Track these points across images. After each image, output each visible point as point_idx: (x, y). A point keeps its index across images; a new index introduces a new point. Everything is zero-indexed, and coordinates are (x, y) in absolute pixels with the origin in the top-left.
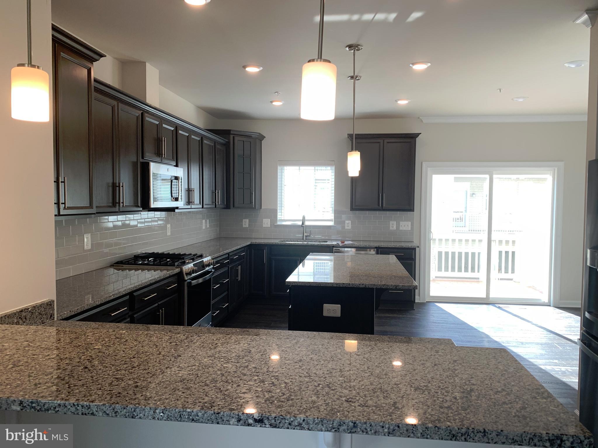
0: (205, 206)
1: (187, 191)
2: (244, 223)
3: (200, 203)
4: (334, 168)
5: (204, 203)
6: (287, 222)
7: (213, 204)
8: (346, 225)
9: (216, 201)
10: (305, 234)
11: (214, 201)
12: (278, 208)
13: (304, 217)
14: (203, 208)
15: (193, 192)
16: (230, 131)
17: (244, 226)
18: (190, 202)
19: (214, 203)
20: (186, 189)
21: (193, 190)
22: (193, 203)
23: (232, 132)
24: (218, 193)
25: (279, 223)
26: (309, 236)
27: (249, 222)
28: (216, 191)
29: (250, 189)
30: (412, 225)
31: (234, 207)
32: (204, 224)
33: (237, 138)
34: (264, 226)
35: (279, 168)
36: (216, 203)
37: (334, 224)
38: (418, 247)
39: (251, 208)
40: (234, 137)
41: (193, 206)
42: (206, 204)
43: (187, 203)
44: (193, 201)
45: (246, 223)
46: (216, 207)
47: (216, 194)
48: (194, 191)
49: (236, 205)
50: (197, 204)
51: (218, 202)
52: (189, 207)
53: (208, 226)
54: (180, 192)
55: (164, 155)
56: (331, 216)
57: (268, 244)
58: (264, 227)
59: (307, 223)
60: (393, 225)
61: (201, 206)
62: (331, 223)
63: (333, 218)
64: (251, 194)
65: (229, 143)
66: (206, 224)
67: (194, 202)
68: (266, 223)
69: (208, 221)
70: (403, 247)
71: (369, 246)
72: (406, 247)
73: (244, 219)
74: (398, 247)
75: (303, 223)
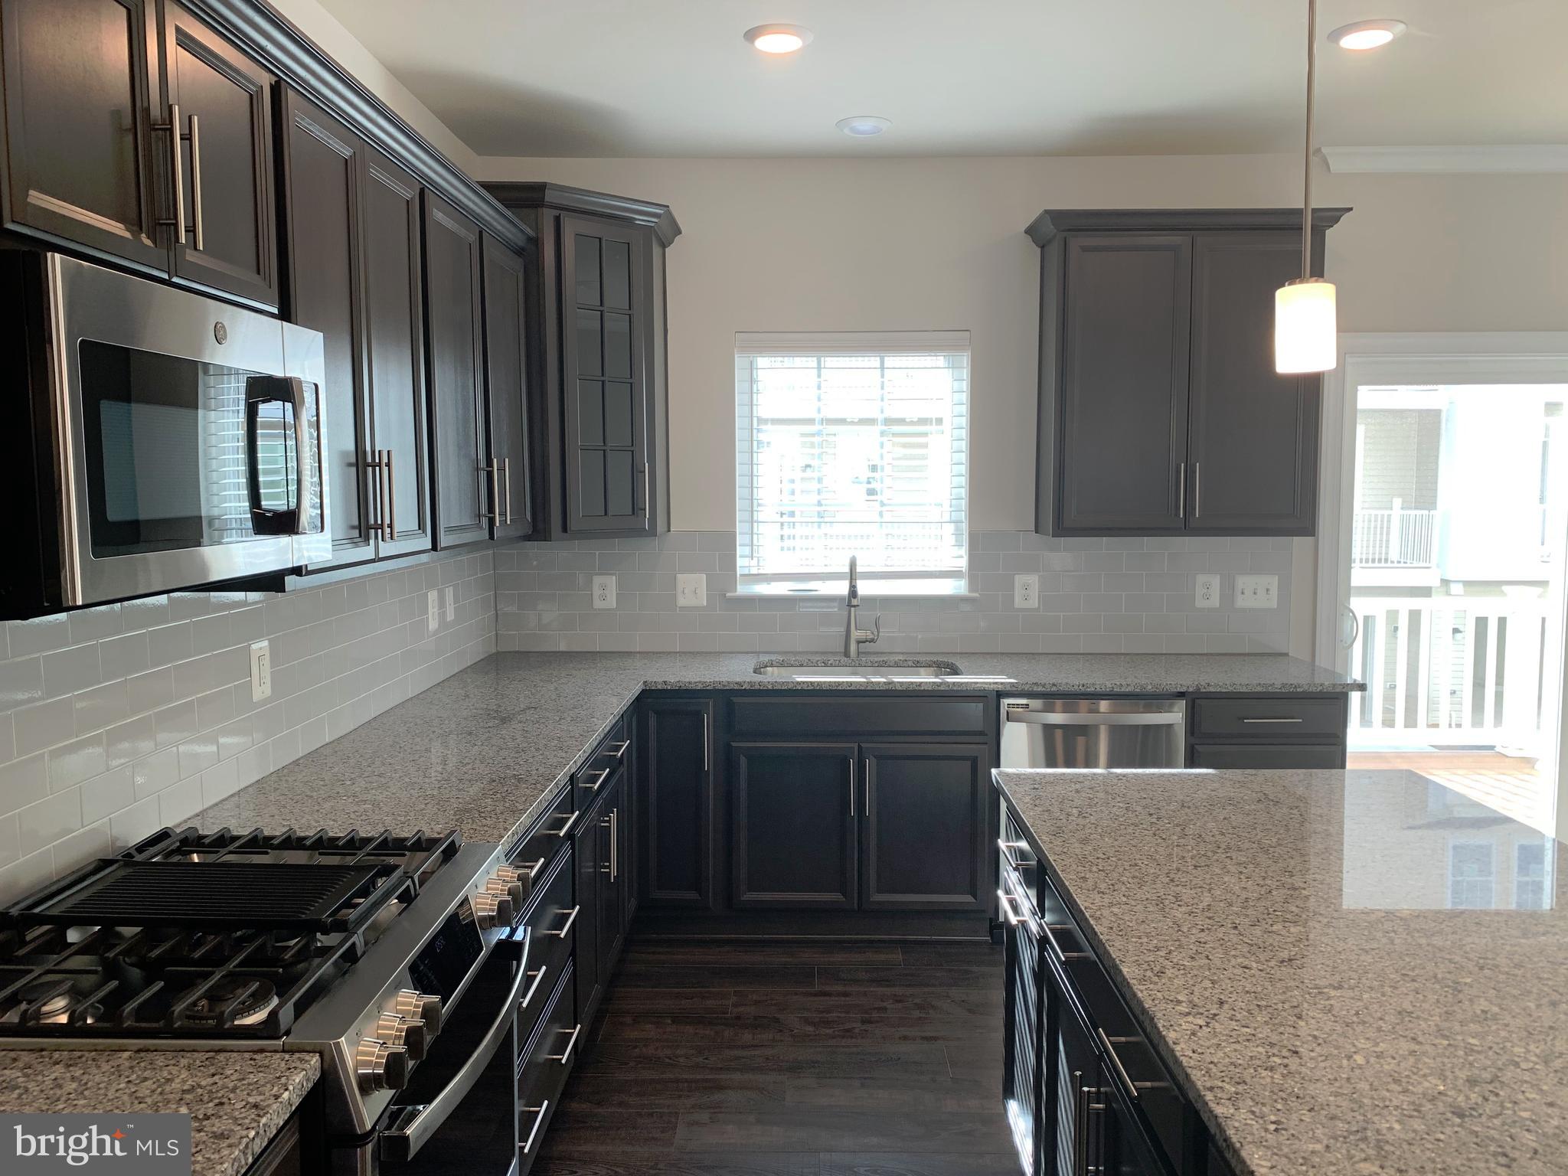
0: (444, 540)
1: (350, 465)
2: (597, 592)
3: (421, 525)
4: (965, 359)
5: (443, 523)
6: (773, 584)
7: (479, 526)
8: (1019, 592)
9: (491, 509)
10: (855, 634)
11: (484, 510)
12: (740, 528)
13: (853, 565)
14: (434, 548)
15: (385, 470)
16: (541, 188)
17: (598, 604)
18: (369, 527)
19: (485, 522)
20: (344, 454)
21: (385, 460)
22: (388, 530)
23: (550, 196)
24: (502, 469)
25: (742, 590)
26: (872, 641)
27: (620, 586)
28: (489, 463)
29: (632, 450)
30: (1284, 587)
31: (565, 529)
32: (433, 610)
33: (571, 228)
34: (682, 602)
35: (740, 361)
36: (491, 522)
37: (969, 592)
38: (1362, 687)
39: (639, 532)
40: (557, 219)
41: (387, 548)
42: (450, 530)
43: (356, 533)
44: (387, 521)
45: (605, 591)
46: (491, 536)
47: (490, 475)
48: (388, 465)
49: (573, 525)
50: (407, 535)
51: (503, 514)
52: (367, 552)
53: (450, 616)
54: (309, 480)
55: (191, 230)
56: (958, 558)
57: (720, 687)
58: (682, 608)
59: (865, 588)
60: (1208, 591)
61: (427, 544)
63: (963, 563)
64: (635, 472)
65: (536, 242)
66: (440, 609)
67: (391, 526)
68: (692, 589)
69: (449, 593)
70: (1298, 690)
71: (1157, 688)
72: (1311, 690)
73: (597, 574)
74: (1276, 690)
75: (853, 592)
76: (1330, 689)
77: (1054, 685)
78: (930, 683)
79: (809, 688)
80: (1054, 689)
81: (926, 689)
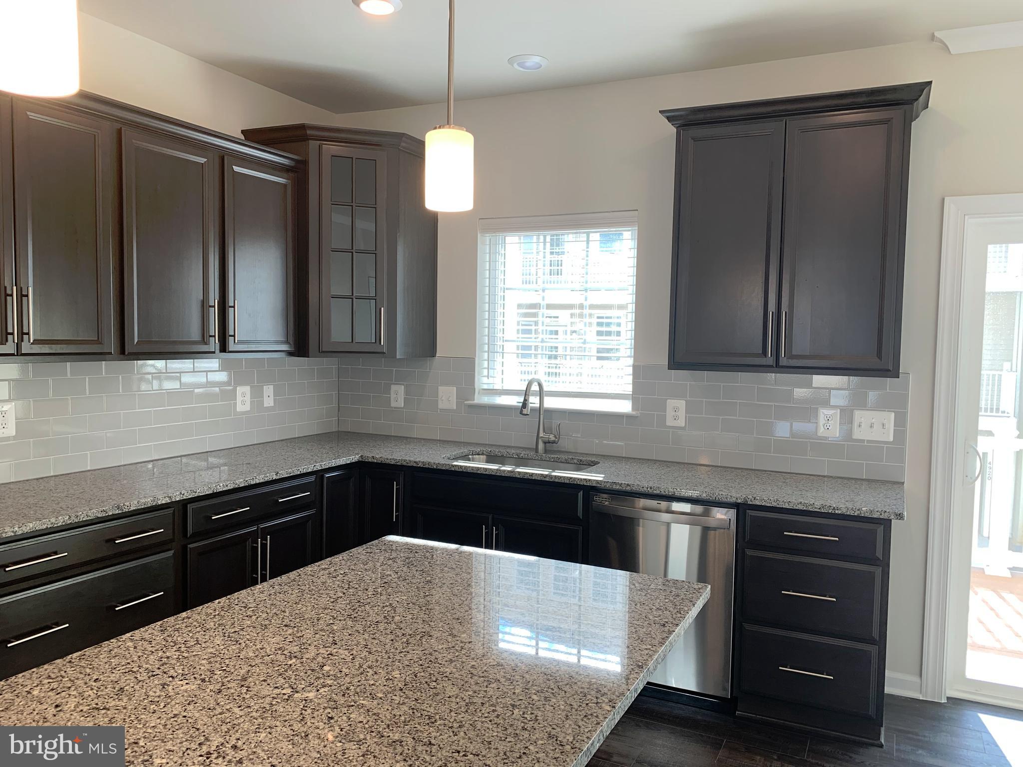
2: (393, 396)
4: (635, 232)
8: (670, 413)
10: (542, 436)
12: (479, 356)
16: (303, 127)
17: (393, 404)
23: (309, 132)
25: (478, 399)
26: (555, 442)
27: (407, 393)
29: (375, 299)
30: (900, 422)
31: (320, 351)
32: (242, 398)
33: (329, 151)
34: (441, 405)
35: (483, 240)
37: (633, 411)
40: (320, 147)
45: (398, 395)
49: (327, 346)
57: (405, 464)
58: (441, 410)
60: (829, 423)
62: (625, 407)
63: (629, 389)
64: (378, 313)
65: (304, 164)
66: (254, 398)
68: (447, 397)
69: (268, 389)
70: (837, 512)
71: (710, 497)
72: (848, 513)
73: (394, 384)
74: (816, 510)
75: (525, 404)
76: (867, 515)
77: (628, 485)
78: (539, 474)
79: (459, 470)
80: (628, 488)
81: (536, 479)
